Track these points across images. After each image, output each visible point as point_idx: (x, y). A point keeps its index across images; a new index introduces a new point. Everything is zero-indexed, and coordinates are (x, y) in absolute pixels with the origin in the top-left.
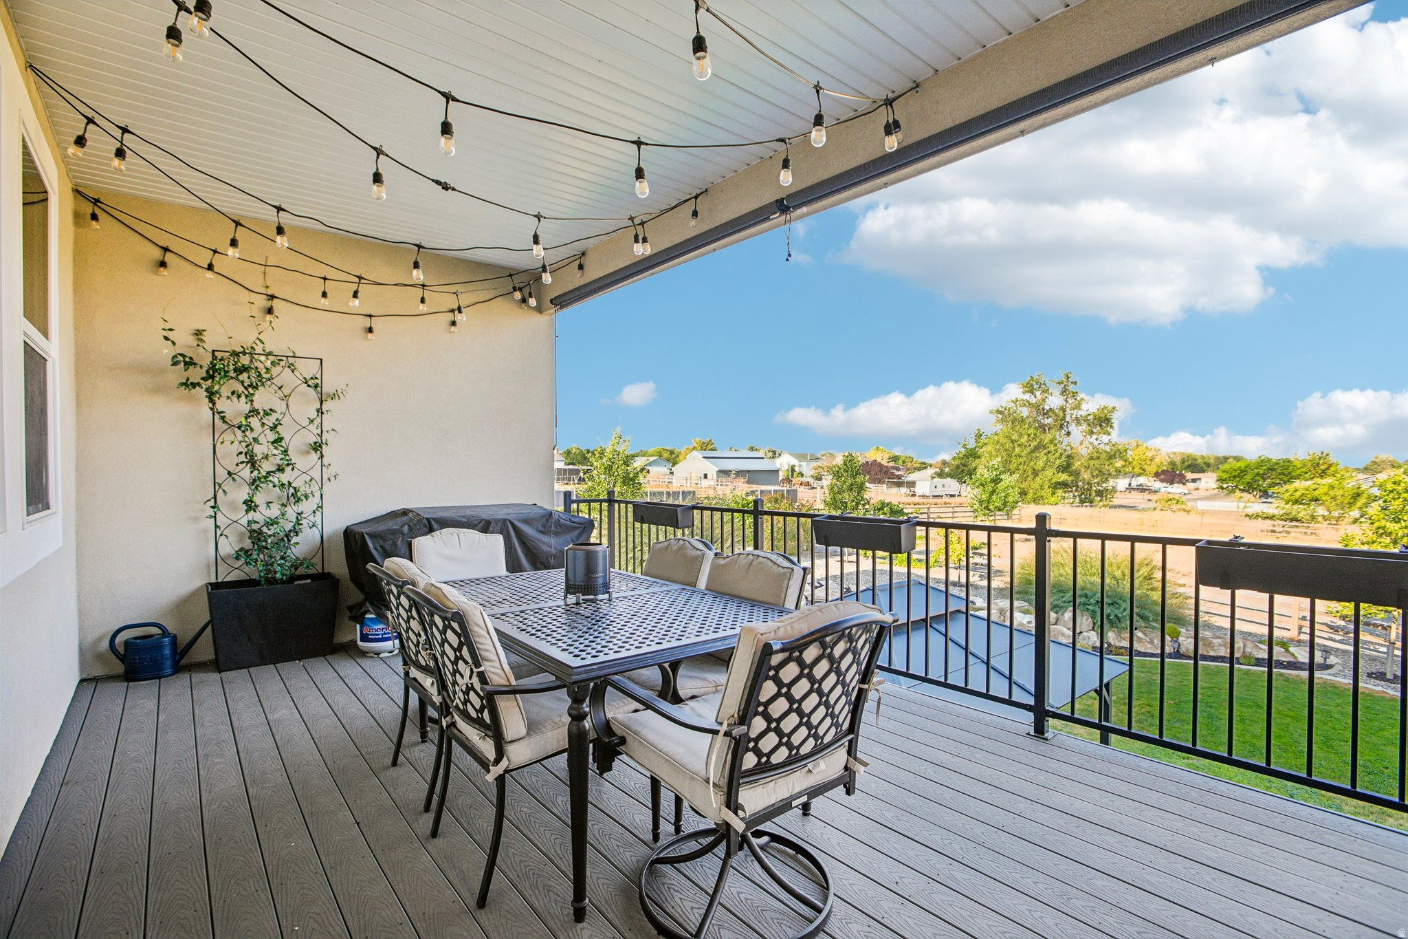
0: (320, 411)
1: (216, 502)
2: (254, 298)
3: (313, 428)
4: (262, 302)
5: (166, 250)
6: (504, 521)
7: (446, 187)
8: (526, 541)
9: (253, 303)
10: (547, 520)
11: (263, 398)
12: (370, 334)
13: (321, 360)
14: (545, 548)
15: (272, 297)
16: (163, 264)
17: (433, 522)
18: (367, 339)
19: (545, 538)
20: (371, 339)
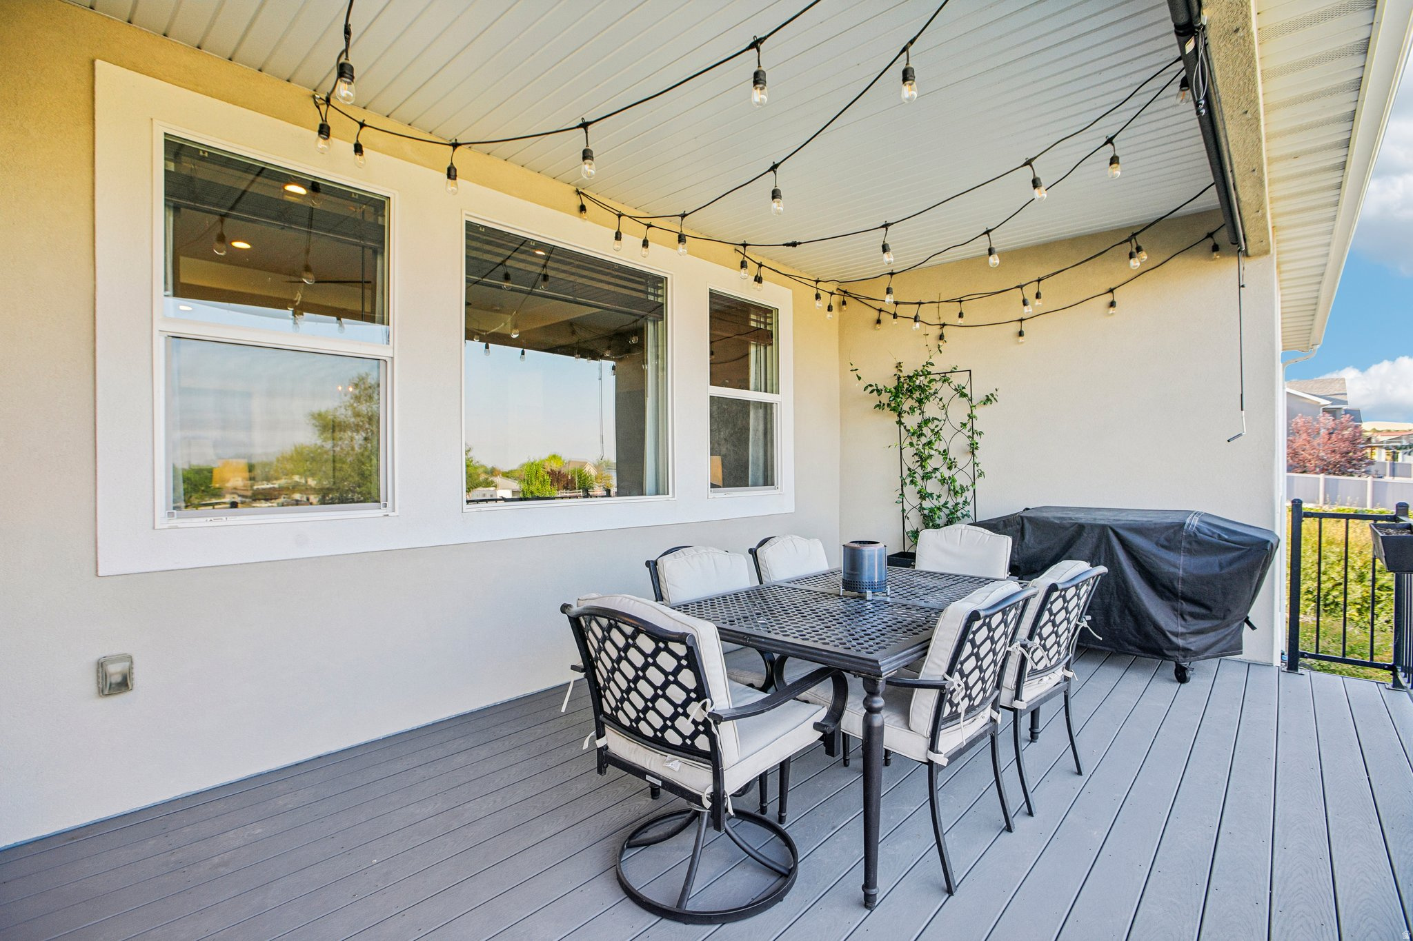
0: (971, 417)
1: (903, 492)
2: (929, 329)
3: (965, 431)
4: (936, 331)
5: (880, 311)
6: (1103, 527)
7: (794, 244)
8: (1135, 554)
9: (927, 335)
10: (1175, 533)
11: (931, 409)
12: (1021, 338)
13: (970, 371)
14: (1166, 568)
15: (944, 325)
16: (879, 322)
17: (1025, 521)
18: (1018, 343)
19: (1170, 556)
20: (1022, 343)
